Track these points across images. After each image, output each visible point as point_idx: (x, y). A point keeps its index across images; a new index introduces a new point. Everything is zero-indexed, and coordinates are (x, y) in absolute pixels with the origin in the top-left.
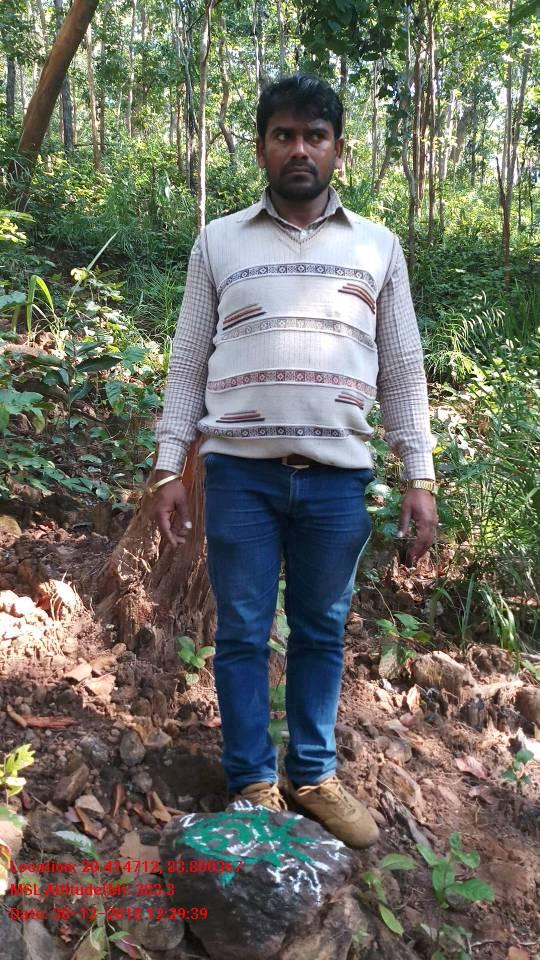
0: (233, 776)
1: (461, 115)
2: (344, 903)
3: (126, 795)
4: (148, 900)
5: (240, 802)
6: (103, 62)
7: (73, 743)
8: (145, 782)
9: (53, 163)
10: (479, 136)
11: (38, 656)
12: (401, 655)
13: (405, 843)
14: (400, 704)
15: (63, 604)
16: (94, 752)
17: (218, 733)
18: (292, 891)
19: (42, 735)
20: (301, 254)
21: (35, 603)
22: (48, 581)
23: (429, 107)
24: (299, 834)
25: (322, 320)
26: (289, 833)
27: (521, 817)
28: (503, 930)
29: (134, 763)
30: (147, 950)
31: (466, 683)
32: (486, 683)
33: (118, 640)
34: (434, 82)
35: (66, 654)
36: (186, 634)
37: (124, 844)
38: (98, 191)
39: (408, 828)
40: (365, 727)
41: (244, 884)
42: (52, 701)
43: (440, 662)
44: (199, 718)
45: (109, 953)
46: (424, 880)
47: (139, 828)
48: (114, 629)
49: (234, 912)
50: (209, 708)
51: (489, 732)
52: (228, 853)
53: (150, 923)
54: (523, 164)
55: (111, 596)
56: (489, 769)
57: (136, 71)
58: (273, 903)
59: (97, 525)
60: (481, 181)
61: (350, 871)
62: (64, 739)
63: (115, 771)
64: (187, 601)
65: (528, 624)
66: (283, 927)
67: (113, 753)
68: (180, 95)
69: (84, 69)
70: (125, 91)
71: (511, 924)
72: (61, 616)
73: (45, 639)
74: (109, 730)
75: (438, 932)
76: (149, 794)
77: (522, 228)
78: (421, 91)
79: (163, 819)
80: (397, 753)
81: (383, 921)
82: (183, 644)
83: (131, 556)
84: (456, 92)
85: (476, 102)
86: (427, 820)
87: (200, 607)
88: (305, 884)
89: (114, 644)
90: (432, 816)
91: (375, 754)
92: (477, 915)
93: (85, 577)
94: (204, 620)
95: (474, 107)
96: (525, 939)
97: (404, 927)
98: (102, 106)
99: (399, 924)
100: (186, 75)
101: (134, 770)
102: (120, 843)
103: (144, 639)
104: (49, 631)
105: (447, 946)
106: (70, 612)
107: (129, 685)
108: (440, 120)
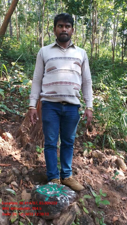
0: (49, 177)
1: (103, 30)
2: (75, 206)
3: (23, 182)
4: (28, 205)
5: (50, 182)
6: (20, 16)
7: (10, 170)
8: (28, 179)
9: (8, 39)
10: (107, 35)
11: (2, 150)
12: (88, 151)
13: (89, 193)
14: (88, 162)
15: (8, 138)
16: (16, 172)
17: (45, 168)
18: (62, 202)
19: (3, 168)
20: (65, 55)
21: (2, 138)
22: (5, 133)
23: (96, 28)
24: (64, 190)
25: (70, 70)
26: (62, 189)
27: (116, 188)
28: (112, 213)
29: (25, 174)
30: (28, 217)
31: (104, 157)
32: (108, 158)
33: (22, 147)
34: (97, 22)
35: (9, 149)
36: (38, 145)
37: (22, 193)
38: (18, 46)
39: (90, 190)
40: (80, 167)
41: (51, 201)
42: (6, 160)
43: (98, 152)
44: (41, 165)
45: (19, 217)
46: (94, 202)
47: (26, 189)
48: (21, 144)
49: (48, 207)
50: (43, 162)
51: (109, 169)
52: (47, 194)
53: (28, 210)
54: (117, 41)
55: (20, 136)
56: (109, 177)
57: (27, 18)
58: (58, 205)
59: (17, 120)
60: (108, 45)
61: (76, 198)
62: (8, 169)
63: (21, 176)
64: (38, 137)
65: (118, 145)
66: (60, 211)
67: (20, 172)
68: (37, 24)
69: (15, 18)
70: (25, 23)
71: (114, 211)
72: (8, 141)
73: (4, 146)
74: (19, 167)
75: (97, 213)
76: (28, 181)
77: (117, 56)
78: (94, 24)
79: (32, 187)
80: (88, 173)
81: (84, 210)
82: (37, 147)
83: (25, 127)
84: (102, 24)
85: (106, 27)
86: (94, 188)
87: (41, 139)
88: (65, 201)
89: (21, 147)
90: (96, 187)
91: (82, 173)
92: (106, 209)
93: (14, 132)
94: (42, 142)
95: (106, 28)
96: (117, 215)
97: (89, 212)
98: (19, 26)
99: (88, 211)
100: (39, 19)
101: (25, 176)
102: (21, 192)
103: (28, 146)
104: (5, 144)
105: (99, 216)
106: (10, 140)
107: (24, 157)
108: (98, 31)
